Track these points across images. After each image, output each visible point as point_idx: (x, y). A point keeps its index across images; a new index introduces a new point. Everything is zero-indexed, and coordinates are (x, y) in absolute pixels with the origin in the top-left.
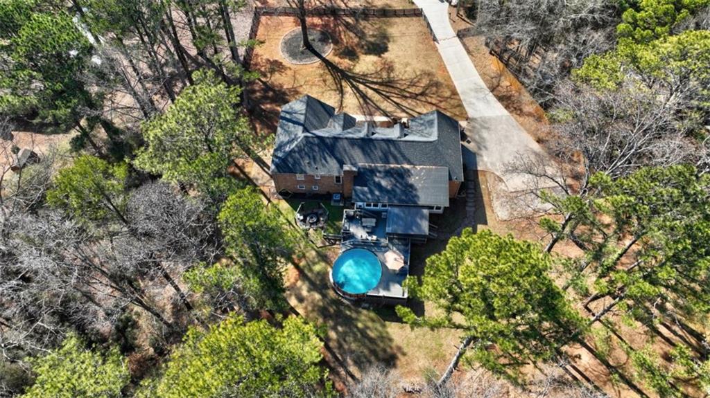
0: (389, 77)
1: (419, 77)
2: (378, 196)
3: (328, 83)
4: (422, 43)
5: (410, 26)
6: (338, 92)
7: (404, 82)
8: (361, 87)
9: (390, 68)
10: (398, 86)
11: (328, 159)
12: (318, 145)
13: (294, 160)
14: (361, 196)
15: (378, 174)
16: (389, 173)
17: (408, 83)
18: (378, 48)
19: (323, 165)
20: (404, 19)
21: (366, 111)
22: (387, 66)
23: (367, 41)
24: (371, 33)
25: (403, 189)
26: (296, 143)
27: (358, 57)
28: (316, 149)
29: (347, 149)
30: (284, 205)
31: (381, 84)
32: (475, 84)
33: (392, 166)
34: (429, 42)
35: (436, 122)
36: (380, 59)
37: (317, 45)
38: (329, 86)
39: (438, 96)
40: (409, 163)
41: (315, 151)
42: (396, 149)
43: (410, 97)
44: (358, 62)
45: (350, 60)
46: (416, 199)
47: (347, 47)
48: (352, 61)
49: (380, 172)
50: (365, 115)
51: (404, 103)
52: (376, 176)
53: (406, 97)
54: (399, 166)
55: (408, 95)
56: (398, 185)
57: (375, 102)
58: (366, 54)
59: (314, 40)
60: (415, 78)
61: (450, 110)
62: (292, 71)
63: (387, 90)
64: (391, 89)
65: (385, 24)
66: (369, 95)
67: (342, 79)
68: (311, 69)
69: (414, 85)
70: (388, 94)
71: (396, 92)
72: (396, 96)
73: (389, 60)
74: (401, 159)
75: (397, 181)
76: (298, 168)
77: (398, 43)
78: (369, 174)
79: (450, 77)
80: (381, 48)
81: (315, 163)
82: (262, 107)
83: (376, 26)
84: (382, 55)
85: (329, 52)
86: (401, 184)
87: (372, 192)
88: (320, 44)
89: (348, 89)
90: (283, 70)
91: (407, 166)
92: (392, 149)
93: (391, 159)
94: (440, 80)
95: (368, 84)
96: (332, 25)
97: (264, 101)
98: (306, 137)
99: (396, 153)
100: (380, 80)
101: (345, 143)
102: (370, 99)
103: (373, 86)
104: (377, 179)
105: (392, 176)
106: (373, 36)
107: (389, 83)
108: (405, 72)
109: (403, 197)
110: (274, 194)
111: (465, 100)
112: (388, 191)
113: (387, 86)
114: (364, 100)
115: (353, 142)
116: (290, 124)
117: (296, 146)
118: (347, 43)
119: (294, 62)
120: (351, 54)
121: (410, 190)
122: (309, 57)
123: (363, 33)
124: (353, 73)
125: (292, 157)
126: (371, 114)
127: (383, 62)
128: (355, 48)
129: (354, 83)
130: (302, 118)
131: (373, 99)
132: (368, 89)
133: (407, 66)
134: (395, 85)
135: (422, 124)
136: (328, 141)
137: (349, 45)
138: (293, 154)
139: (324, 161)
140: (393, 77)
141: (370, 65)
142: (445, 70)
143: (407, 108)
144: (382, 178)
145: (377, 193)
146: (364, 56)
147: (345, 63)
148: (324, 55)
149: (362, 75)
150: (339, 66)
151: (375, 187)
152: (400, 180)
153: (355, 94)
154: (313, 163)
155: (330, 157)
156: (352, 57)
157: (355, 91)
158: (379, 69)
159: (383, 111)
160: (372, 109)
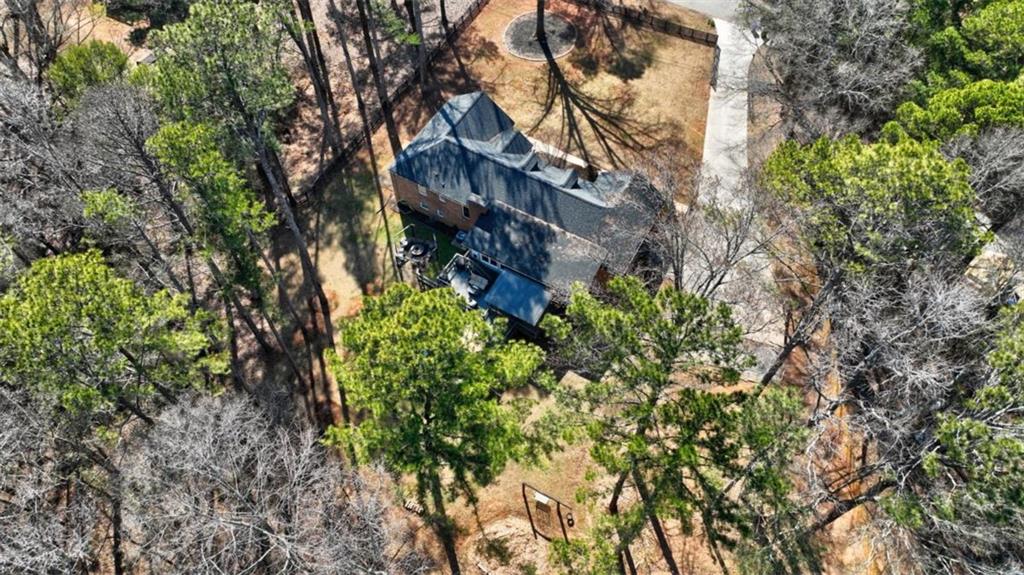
0: (620, 112)
1: (661, 126)
2: (497, 251)
3: (537, 93)
4: (692, 83)
5: (691, 54)
6: (543, 108)
7: (636, 125)
8: (577, 112)
9: (628, 100)
10: (626, 127)
11: (462, 180)
12: (457, 157)
13: (421, 166)
14: (477, 242)
15: (513, 223)
16: (527, 227)
17: (640, 129)
18: (629, 71)
19: (453, 186)
20: (689, 44)
22: (626, 97)
23: (621, 56)
24: (633, 47)
25: (535, 255)
26: (433, 144)
27: (596, 74)
28: (453, 160)
29: (490, 175)
30: (396, 220)
31: (604, 117)
33: (537, 220)
34: (703, 85)
35: (626, 186)
36: (624, 85)
37: (553, 41)
38: (537, 97)
39: (671, 160)
40: (561, 225)
41: (450, 164)
42: (551, 199)
43: (632, 148)
44: (592, 79)
45: (584, 73)
46: (543, 274)
47: (590, 56)
48: (586, 77)
49: (516, 221)
50: (559, 149)
51: (619, 153)
52: (509, 224)
53: (626, 146)
54: (545, 223)
55: (631, 143)
56: (531, 247)
57: (583, 138)
58: (609, 72)
59: (553, 32)
60: (654, 125)
62: (504, 62)
63: (608, 128)
64: (613, 128)
65: (659, 41)
66: (579, 127)
67: (560, 93)
68: (528, 68)
69: (646, 134)
70: (605, 134)
71: (618, 135)
72: (614, 139)
73: (634, 90)
74: (552, 215)
75: (532, 242)
76: (421, 177)
77: (660, 72)
78: (502, 218)
79: (703, 141)
80: (633, 70)
81: (444, 180)
82: (443, 94)
83: (645, 41)
84: (630, 81)
85: (563, 55)
86: (535, 247)
87: (492, 242)
88: (558, 40)
89: (559, 109)
90: (493, 58)
91: (555, 227)
92: (546, 198)
93: (539, 211)
94: (688, 139)
95: (587, 112)
96: (588, 21)
97: (448, 87)
98: (447, 141)
99: (548, 204)
100: (606, 112)
101: (491, 167)
102: (578, 132)
103: (592, 116)
104: (507, 229)
105: (529, 233)
106: (634, 52)
107: (614, 120)
108: (647, 112)
109: (528, 265)
110: (393, 202)
112: (512, 250)
113: (611, 123)
114: (571, 130)
115: (501, 169)
116: (444, 121)
117: (431, 148)
118: (594, 50)
119: (514, 52)
120: (590, 66)
121: (543, 259)
122: (536, 52)
123: (622, 45)
124: (578, 91)
125: (420, 161)
126: (567, 151)
127: (625, 90)
128: (601, 60)
129: (571, 104)
130: (458, 116)
131: (582, 132)
132: (584, 117)
133: (653, 106)
134: (621, 125)
136: (471, 156)
137: (594, 54)
138: (423, 158)
139: (455, 181)
140: (627, 114)
141: (606, 88)
142: (702, 128)
143: (619, 159)
144: (515, 230)
145: (498, 246)
146: (606, 74)
147: (574, 74)
148: (555, 56)
149: (588, 98)
150: (565, 75)
151: (500, 238)
152: (536, 241)
153: (564, 118)
154: (441, 177)
155: (465, 177)
156: (588, 70)
157: (566, 115)
158: (614, 97)
159: (585, 152)
160: (573, 145)
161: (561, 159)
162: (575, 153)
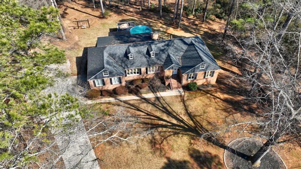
8: (174, 122)
21: (162, 101)
22: (158, 146)
31: (157, 126)
35: (105, 62)
36: (167, 155)
46: (115, 37)
50: (162, 97)
57: (158, 109)
71: (141, 120)
72: (142, 116)
73: (158, 154)
75: (127, 40)
84: (166, 160)
89: (185, 118)
90: (253, 129)
95: (169, 124)
100: (160, 129)
102: (163, 112)
103: (164, 123)
104: (139, 39)
105: (130, 41)
107: (151, 127)
108: (137, 142)
109: (122, 37)
112: (132, 37)
114: (167, 110)
121: (119, 39)
124: (188, 135)
126: (158, 98)
135: (115, 67)
143: (130, 108)
149: (178, 133)
153: (177, 114)
156: (198, 154)
157: (178, 117)
158: (165, 143)
159: (149, 103)
160: (157, 103)
161: (156, 92)
162: (154, 99)
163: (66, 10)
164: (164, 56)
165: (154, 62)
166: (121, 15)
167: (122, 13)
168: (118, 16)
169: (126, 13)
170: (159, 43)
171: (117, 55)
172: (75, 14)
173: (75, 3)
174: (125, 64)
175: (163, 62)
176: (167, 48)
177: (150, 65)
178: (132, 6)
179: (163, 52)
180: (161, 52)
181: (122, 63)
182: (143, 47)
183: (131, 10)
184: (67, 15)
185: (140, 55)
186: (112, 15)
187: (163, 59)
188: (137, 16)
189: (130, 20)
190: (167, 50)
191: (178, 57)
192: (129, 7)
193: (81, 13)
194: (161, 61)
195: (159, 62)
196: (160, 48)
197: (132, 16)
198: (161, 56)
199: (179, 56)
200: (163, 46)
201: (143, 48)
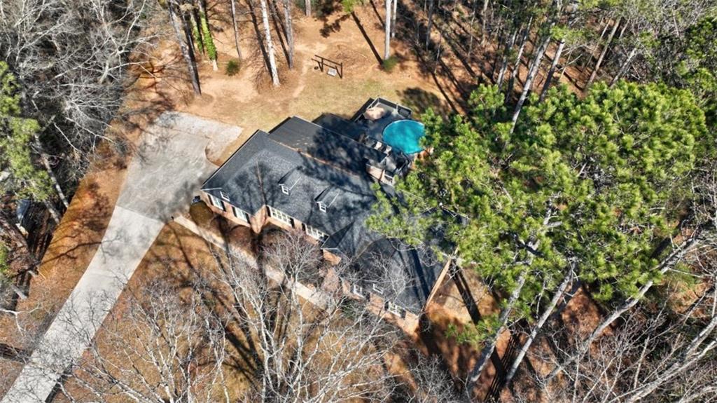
25: (327, 142)
32: (105, 263)
33: (323, 162)
39: (170, 270)
49: (341, 163)
54: (315, 159)
56: (329, 147)
61: (176, 243)
75: (328, 150)
86: (326, 146)
87: (362, 153)
91: (308, 155)
93: (320, 164)
99: (312, 164)
103: (243, 337)
104: (349, 159)
105: (330, 155)
109: (332, 138)
111: (145, 247)
121: (320, 139)
135: (249, 192)
144: (342, 158)
145: (356, 150)
151: (355, 155)
152: (324, 149)
162: (274, 286)
163: (344, 18)
164: (344, 221)
165: (320, 221)
166: (424, 77)
167: (430, 73)
168: (419, 75)
169: (438, 78)
170: (352, 192)
171: (270, 173)
172: (350, 35)
173: (372, 9)
174: (272, 196)
175: (334, 230)
176: (361, 209)
177: (311, 222)
178: (469, 65)
179: (347, 213)
180: (344, 211)
181: (269, 191)
182: (319, 182)
183: (459, 73)
184: (336, 31)
185: (305, 195)
186: (411, 68)
187: (339, 225)
188: (452, 93)
189: (430, 97)
190: (357, 214)
191: (367, 239)
192: (462, 64)
193: (362, 37)
194: (333, 226)
195: (328, 226)
196: (347, 202)
197: (444, 89)
198: (339, 218)
199: (371, 238)
200: (354, 202)
201: (319, 185)
